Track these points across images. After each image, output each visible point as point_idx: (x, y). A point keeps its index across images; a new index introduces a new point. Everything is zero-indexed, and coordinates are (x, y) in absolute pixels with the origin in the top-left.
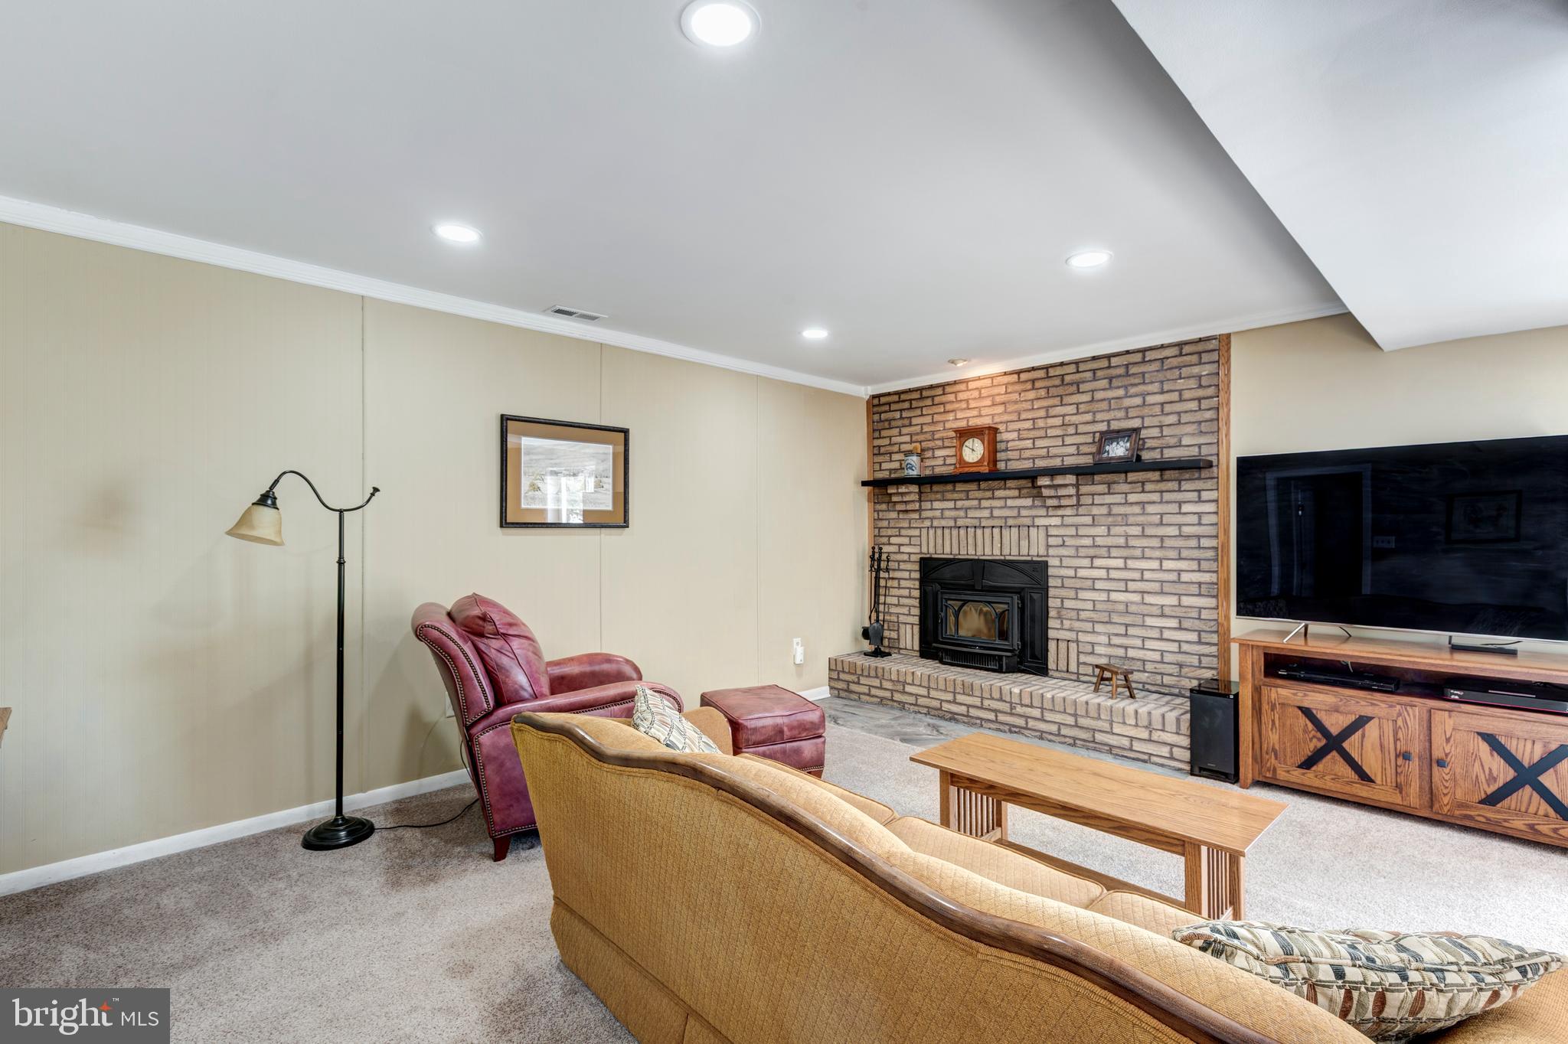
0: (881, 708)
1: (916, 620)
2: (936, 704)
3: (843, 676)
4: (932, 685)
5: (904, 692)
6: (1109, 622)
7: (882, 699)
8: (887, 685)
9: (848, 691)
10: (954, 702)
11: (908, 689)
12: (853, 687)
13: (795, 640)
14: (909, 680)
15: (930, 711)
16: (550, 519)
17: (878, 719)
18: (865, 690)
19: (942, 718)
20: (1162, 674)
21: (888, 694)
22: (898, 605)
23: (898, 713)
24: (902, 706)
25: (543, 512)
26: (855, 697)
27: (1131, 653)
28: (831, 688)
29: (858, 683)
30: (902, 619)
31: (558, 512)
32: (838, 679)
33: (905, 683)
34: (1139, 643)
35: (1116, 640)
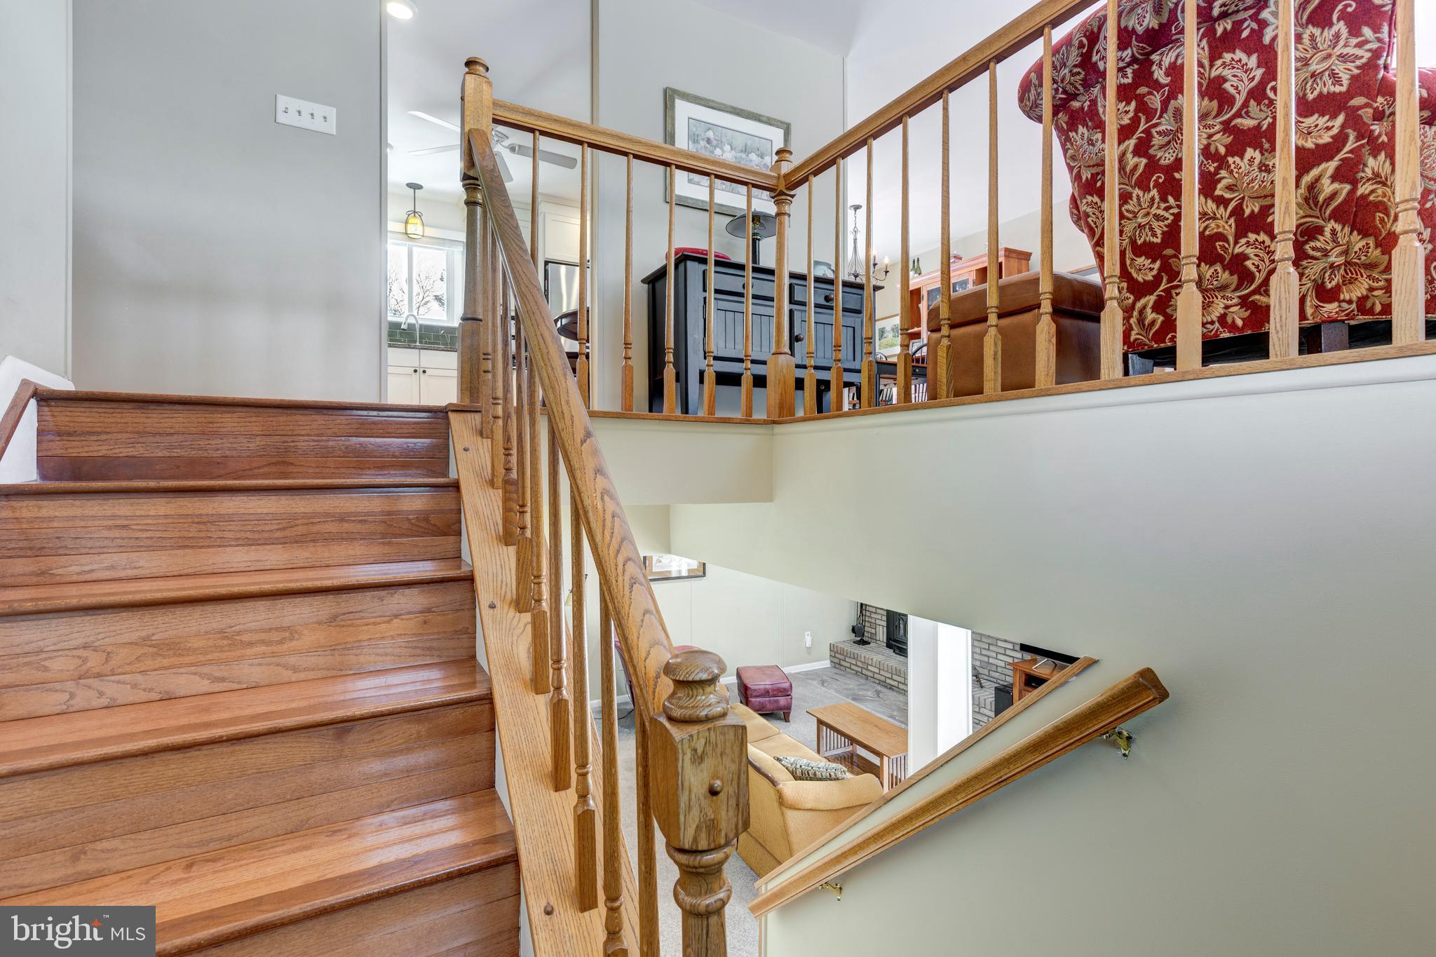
0: (856, 678)
1: (885, 624)
2: (883, 679)
3: (837, 655)
4: (882, 668)
5: (867, 670)
6: (980, 641)
7: (857, 672)
8: (859, 664)
9: (840, 664)
10: (892, 679)
11: (870, 668)
12: (842, 663)
13: (806, 633)
14: (870, 663)
15: (881, 683)
16: (674, 575)
17: (849, 684)
18: (848, 665)
19: (886, 687)
20: (1005, 675)
21: (859, 669)
22: (876, 613)
23: (863, 681)
24: (867, 676)
25: (670, 572)
26: (843, 668)
27: (991, 660)
28: (831, 661)
29: (845, 661)
30: (878, 622)
31: (680, 571)
32: (835, 657)
33: (868, 664)
34: (994, 655)
35: (984, 652)
